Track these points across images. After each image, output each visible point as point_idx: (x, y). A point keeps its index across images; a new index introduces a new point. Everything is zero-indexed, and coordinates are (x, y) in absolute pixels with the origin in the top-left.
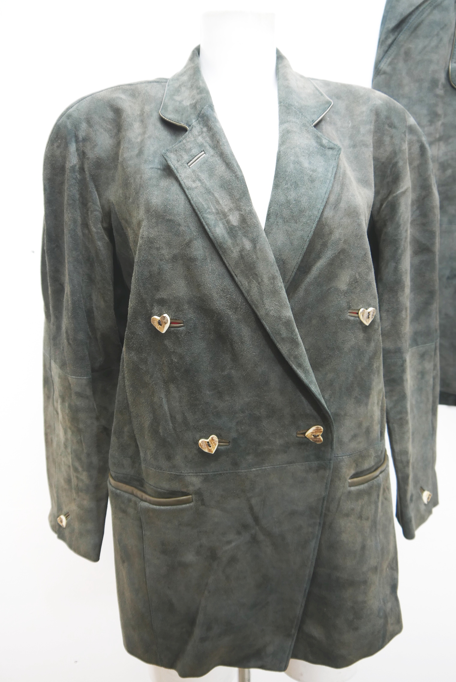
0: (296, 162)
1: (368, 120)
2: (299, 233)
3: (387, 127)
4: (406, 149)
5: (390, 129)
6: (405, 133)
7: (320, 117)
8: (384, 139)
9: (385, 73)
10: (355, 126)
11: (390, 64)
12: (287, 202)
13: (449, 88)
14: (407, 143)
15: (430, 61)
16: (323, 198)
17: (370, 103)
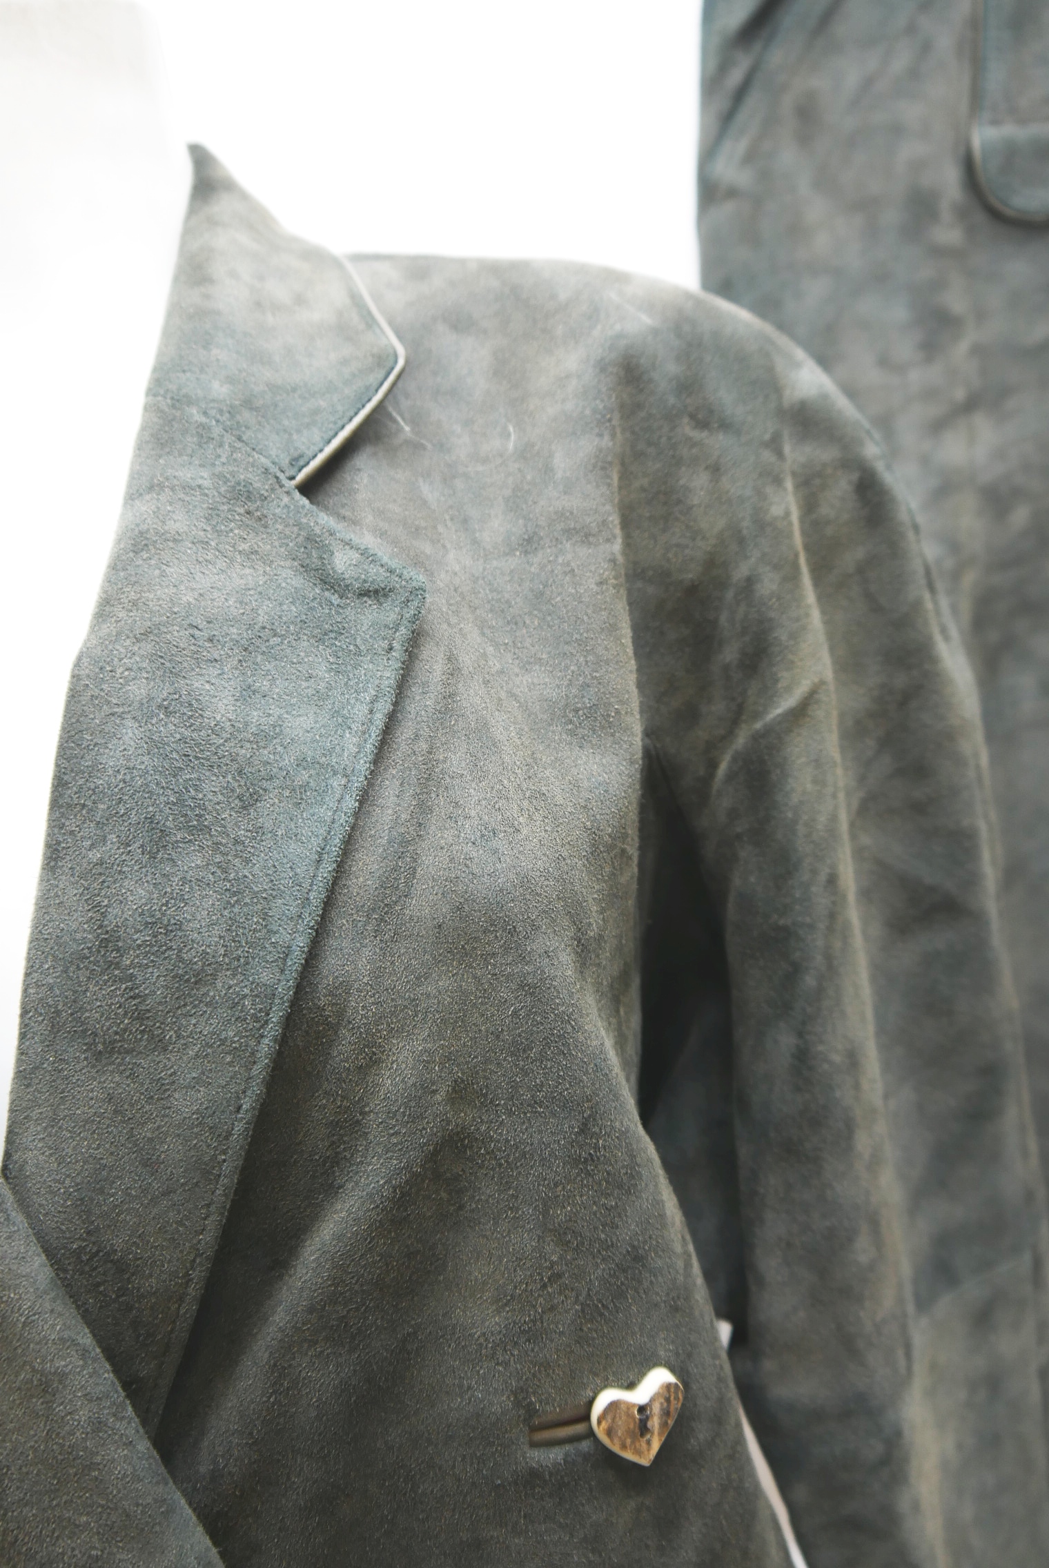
0: (159, 707)
1: (588, 412)
2: (186, 1104)
3: (686, 428)
4: (787, 514)
5: (705, 434)
6: (775, 443)
7: (336, 434)
8: (682, 482)
9: (732, 193)
10: (533, 445)
11: (750, 158)
12: (104, 943)
13: (980, 217)
14: (789, 484)
15: (897, 130)
16: (306, 885)
17: (596, 332)
